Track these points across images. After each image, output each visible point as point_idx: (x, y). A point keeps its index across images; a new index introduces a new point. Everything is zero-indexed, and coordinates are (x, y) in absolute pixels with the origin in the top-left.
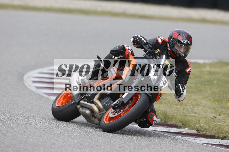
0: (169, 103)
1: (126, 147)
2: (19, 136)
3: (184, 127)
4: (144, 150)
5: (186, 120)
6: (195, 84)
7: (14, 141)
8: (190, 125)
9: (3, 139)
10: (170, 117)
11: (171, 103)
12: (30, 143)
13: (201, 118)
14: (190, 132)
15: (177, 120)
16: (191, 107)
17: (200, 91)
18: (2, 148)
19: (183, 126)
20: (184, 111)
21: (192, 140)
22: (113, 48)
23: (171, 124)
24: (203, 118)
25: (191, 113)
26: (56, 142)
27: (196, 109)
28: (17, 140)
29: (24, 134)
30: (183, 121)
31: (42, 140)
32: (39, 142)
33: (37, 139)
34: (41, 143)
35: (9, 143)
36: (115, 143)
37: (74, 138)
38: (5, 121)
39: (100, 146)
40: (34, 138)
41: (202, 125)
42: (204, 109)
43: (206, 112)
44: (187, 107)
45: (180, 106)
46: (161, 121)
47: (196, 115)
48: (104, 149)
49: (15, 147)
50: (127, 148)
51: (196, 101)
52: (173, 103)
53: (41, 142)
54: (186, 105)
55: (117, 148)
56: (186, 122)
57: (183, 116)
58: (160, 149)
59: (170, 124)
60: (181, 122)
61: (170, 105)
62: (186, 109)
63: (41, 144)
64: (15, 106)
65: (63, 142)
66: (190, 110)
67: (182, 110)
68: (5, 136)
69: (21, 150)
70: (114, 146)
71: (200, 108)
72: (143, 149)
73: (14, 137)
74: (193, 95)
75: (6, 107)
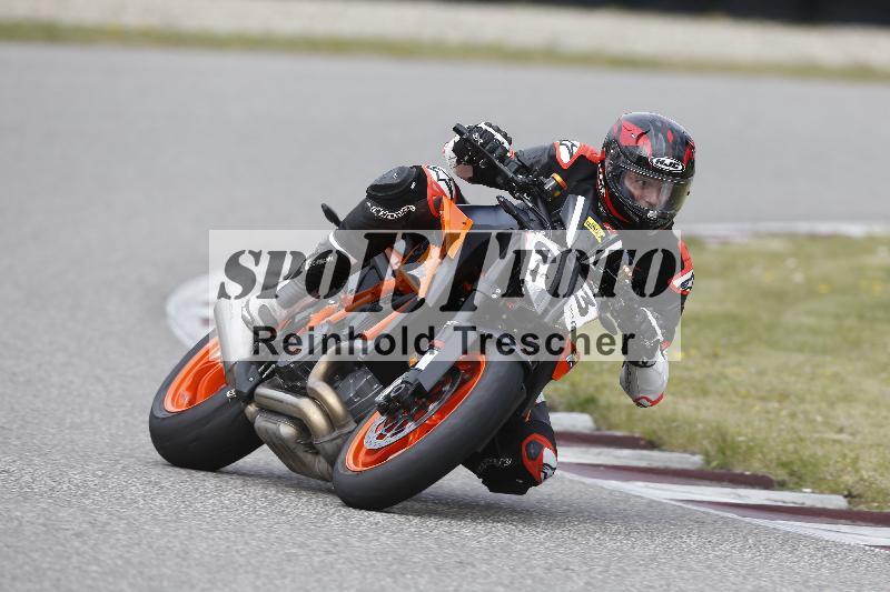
0: (737, 393)
1: (571, 567)
2: (158, 530)
3: (797, 483)
4: (643, 574)
5: (805, 458)
6: (837, 316)
7: (137, 550)
8: (822, 476)
9: (95, 544)
10: (739, 447)
11: (743, 391)
12: (197, 556)
13: (862, 447)
14: (819, 505)
15: (768, 457)
16: (824, 405)
17: (856, 344)
18: (94, 579)
19: (795, 479)
20: (795, 424)
21: (828, 536)
22: (380, 175)
23: (747, 473)
24: (871, 446)
25: (821, 428)
26: (300, 552)
27: (840, 414)
28: (151, 547)
29: (176, 521)
30: (792, 462)
31: (247, 543)
32: (234, 553)
33: (227, 539)
34: (241, 556)
35: (121, 557)
36: (528, 550)
37: (370, 534)
38: (100, 473)
39: (474, 566)
40: (214, 540)
41: (866, 477)
42: (873, 413)
43: (881, 426)
44: (808, 407)
45: (780, 401)
46: (708, 462)
47: (844, 437)
48: (487, 575)
49: (141, 573)
50: (576, 568)
51: (843, 381)
52: (753, 391)
53: (244, 553)
54: (802, 400)
55: (539, 571)
56: (804, 464)
57: (793, 441)
58: (708, 571)
59: (742, 475)
60: (783, 465)
61: (739, 400)
62: (801, 416)
63: (242, 561)
64: (137, 415)
65: (328, 553)
66: (819, 419)
67: (787, 421)
68: (101, 532)
69: (165, 584)
70: (528, 564)
71: (858, 410)
72: (636, 570)
73: (136, 536)
74: (829, 359)
75: (101, 420)
